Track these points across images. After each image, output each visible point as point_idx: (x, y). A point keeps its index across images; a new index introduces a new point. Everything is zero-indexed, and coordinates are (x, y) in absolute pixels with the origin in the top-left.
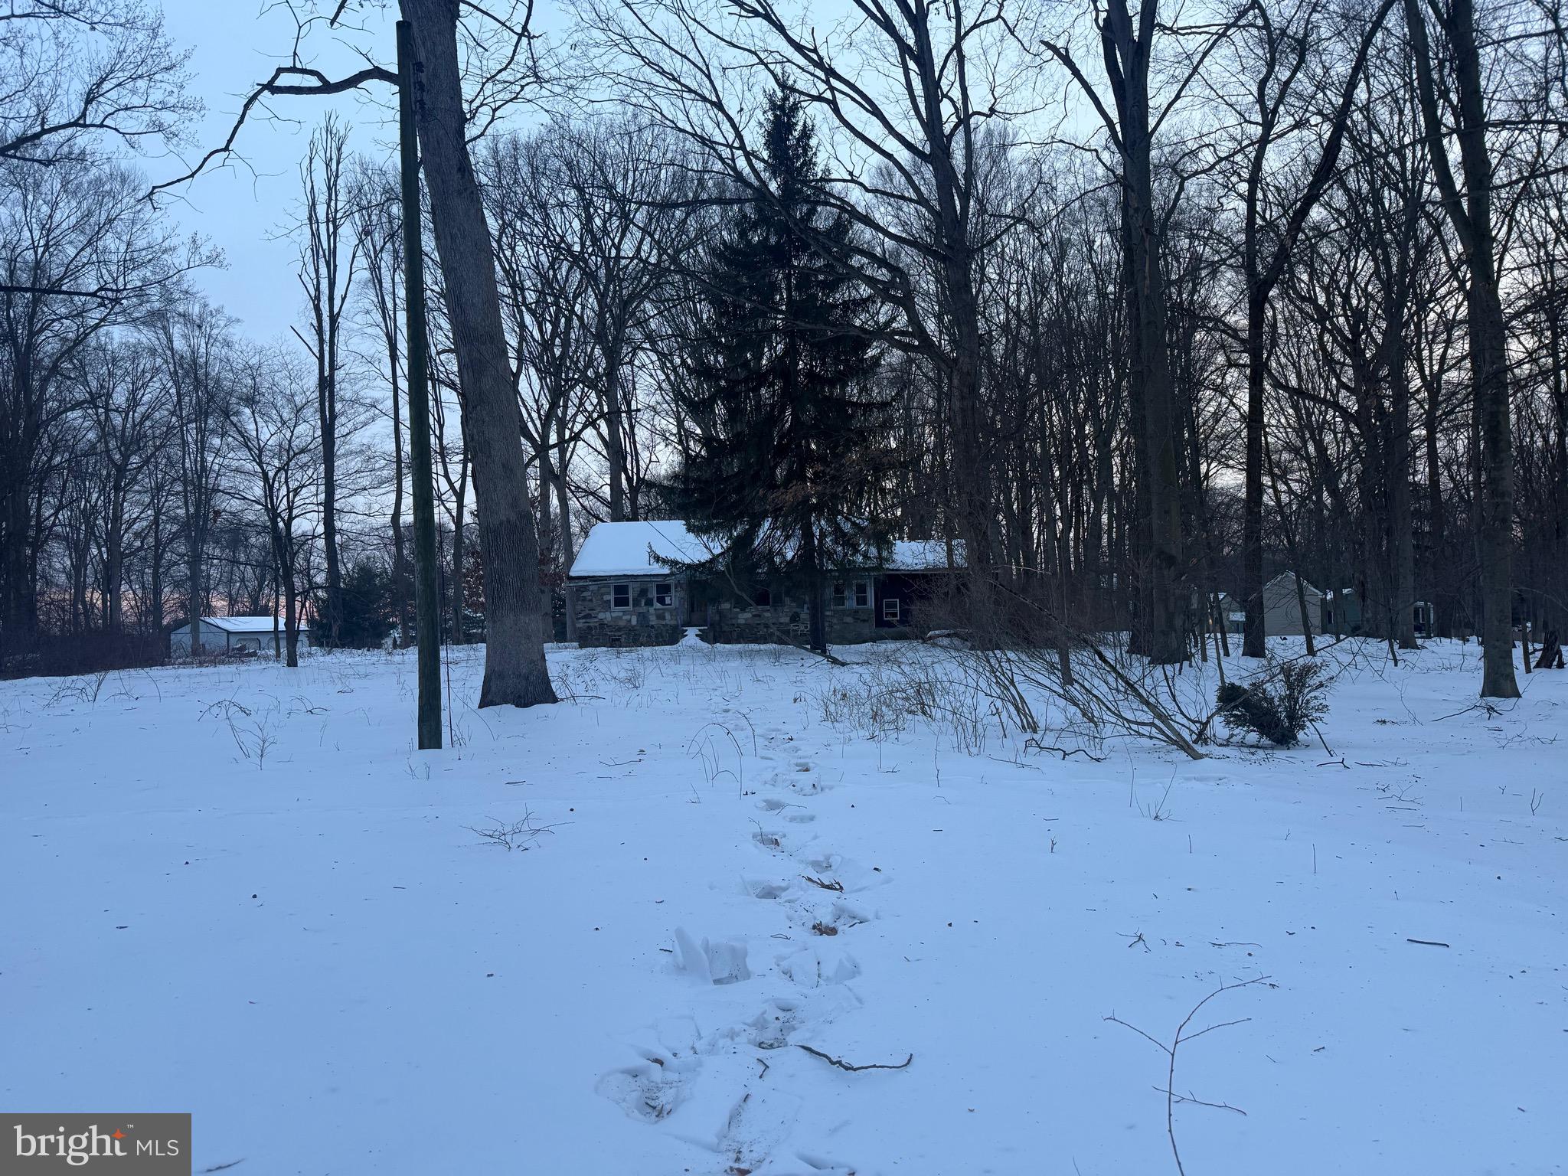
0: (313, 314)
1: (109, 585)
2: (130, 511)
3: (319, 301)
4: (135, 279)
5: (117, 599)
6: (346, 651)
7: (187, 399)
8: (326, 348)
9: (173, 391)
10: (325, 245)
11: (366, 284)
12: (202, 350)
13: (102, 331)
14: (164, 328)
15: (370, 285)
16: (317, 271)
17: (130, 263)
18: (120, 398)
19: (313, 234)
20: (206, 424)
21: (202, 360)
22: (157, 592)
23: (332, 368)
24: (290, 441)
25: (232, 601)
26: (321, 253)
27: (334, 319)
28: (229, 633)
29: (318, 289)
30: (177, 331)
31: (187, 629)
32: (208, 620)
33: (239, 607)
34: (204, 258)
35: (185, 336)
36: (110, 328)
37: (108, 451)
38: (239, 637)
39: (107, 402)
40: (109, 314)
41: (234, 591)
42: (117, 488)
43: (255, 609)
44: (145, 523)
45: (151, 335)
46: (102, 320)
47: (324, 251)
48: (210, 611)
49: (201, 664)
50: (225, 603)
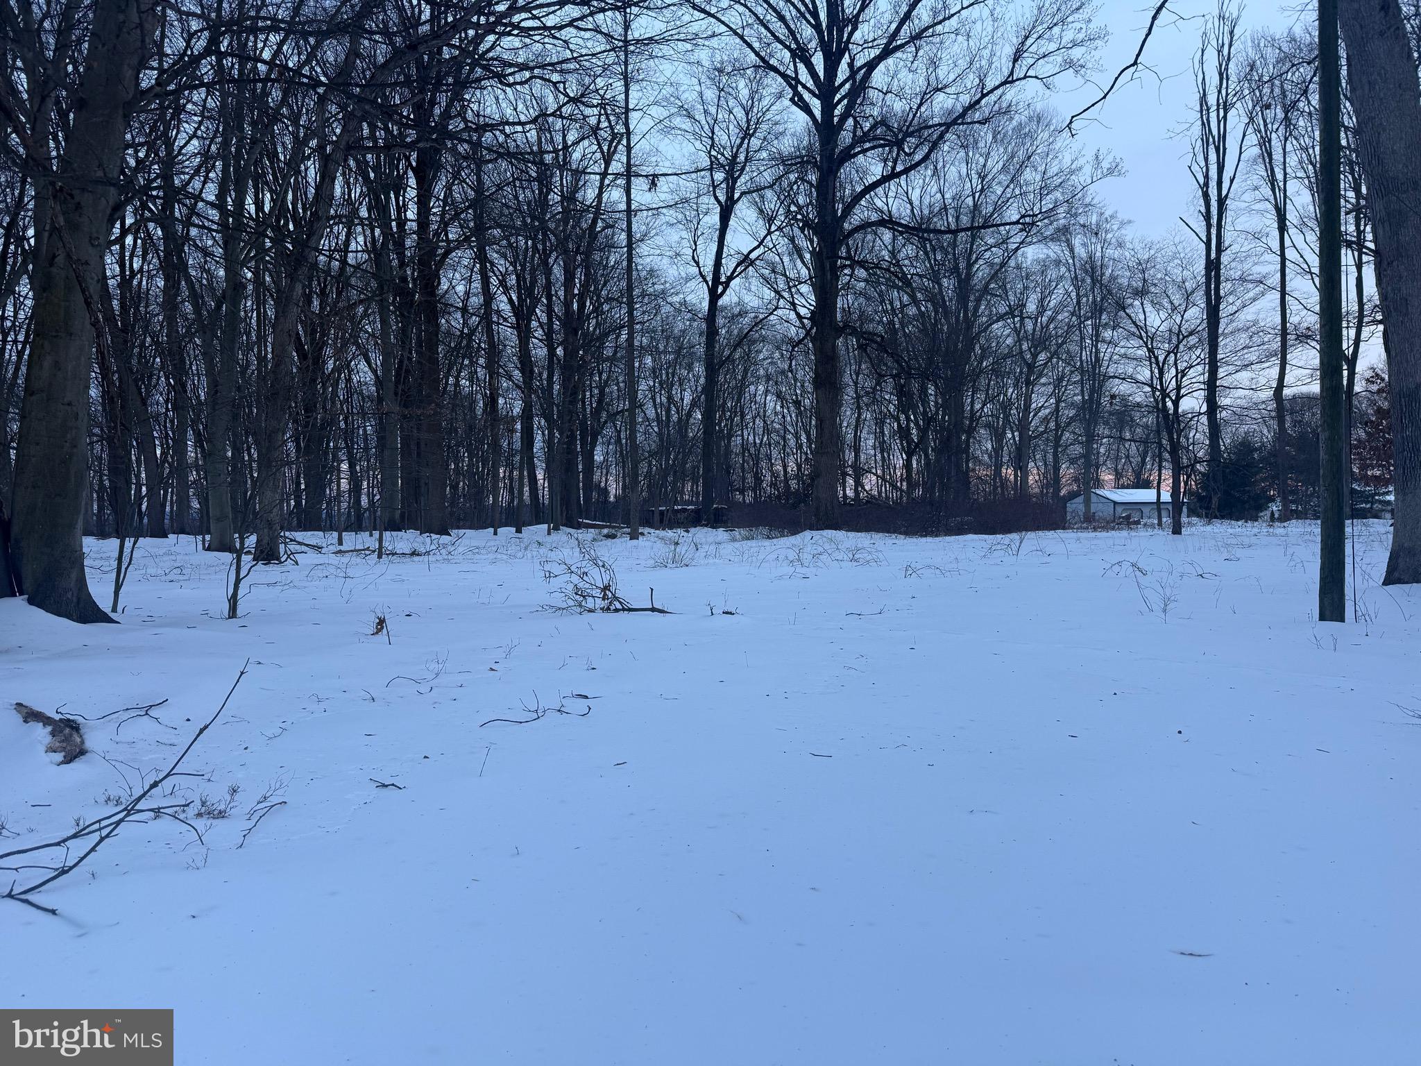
0: (1202, 202)
1: (1020, 462)
2: (1037, 401)
3: (1208, 187)
4: (1047, 204)
5: (1026, 474)
6: (1226, 522)
7: (1085, 299)
8: (1214, 231)
9: (1074, 295)
10: (1215, 132)
11: (1255, 160)
12: (1099, 254)
13: (1020, 252)
14: (1067, 241)
15: (1260, 160)
16: (1206, 159)
17: (1044, 190)
18: (1031, 307)
19: (1203, 124)
20: (1100, 319)
21: (1099, 263)
22: (1057, 469)
23: (1219, 251)
24: (1180, 327)
25: (1118, 475)
26: (1211, 140)
27: (1222, 202)
28: (1115, 503)
29: (1207, 177)
30: (1077, 241)
31: (1080, 499)
32: (1098, 492)
33: (1124, 481)
34: (1105, 170)
35: (1084, 245)
36: (1025, 249)
37: (1021, 352)
38: (1123, 507)
39: (1021, 311)
40: (1026, 237)
41: (1119, 467)
42: (1028, 383)
43: (1138, 482)
44: (1047, 411)
45: (1057, 249)
46: (1022, 243)
47: (1213, 138)
48: (1099, 483)
49: (1095, 529)
50: (1111, 477)
